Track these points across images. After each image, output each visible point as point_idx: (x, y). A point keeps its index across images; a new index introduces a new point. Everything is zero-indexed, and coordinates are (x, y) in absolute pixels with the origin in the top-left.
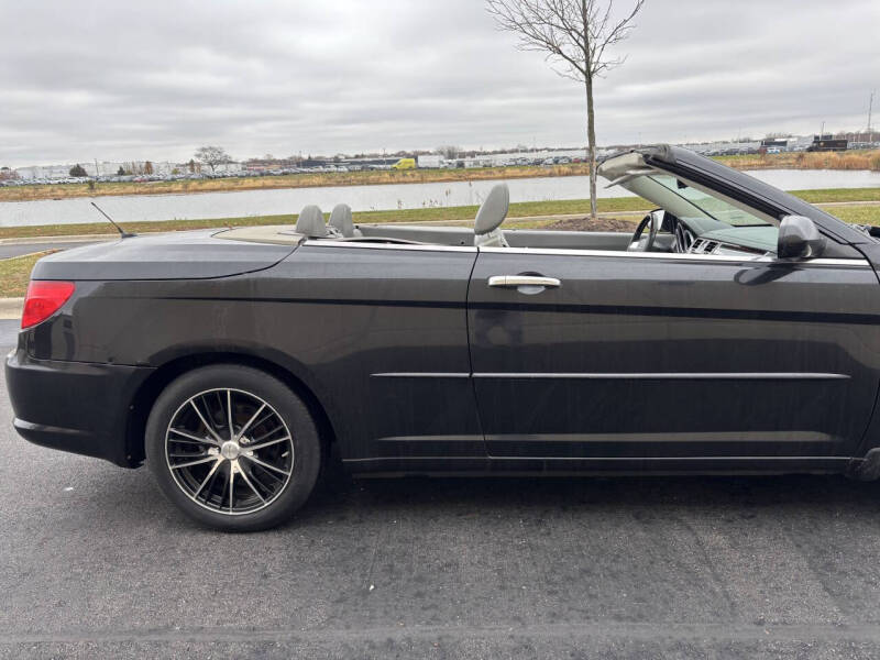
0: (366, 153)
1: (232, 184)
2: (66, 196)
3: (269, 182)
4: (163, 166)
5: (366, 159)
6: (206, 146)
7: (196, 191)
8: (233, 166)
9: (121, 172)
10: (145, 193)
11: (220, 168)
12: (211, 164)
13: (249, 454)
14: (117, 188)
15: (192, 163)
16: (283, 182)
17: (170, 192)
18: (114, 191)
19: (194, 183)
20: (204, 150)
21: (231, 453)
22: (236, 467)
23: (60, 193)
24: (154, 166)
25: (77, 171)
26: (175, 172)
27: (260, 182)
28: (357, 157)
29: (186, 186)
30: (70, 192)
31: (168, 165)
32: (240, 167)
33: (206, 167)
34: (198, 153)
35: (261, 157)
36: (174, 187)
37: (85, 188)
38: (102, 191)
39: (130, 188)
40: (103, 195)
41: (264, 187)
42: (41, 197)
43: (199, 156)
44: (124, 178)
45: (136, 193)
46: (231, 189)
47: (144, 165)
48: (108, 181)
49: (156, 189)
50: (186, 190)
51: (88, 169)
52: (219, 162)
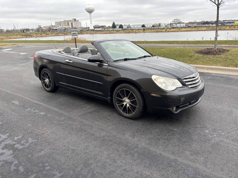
0: (227, 20)
1: (178, 30)
3: (189, 29)
4: (163, 25)
5: (226, 22)
6: (175, 19)
7: (169, 31)
8: (182, 25)
9: (153, 26)
10: (156, 32)
11: (178, 25)
12: (176, 24)
14: (150, 31)
15: (171, 24)
16: (193, 29)
17: (162, 32)
18: (149, 31)
19: (168, 29)
20: (175, 20)
21: (47, 81)
23: (137, 31)
24: (161, 24)
25: (143, 26)
26: (166, 26)
27: (186, 29)
28: (224, 21)
29: (166, 30)
30: (139, 31)
31: (165, 24)
32: (184, 24)
33: (174, 25)
34: (173, 21)
36: (163, 30)
37: (142, 30)
38: (146, 31)
39: (153, 31)
40: (146, 32)
41: (187, 31)
42: (133, 32)
43: (173, 22)
44: (153, 28)
45: (153, 32)
46: (178, 31)
47: (159, 24)
48: (148, 29)
49: (159, 31)
50: (166, 31)
51: (146, 25)
52: (179, 23)
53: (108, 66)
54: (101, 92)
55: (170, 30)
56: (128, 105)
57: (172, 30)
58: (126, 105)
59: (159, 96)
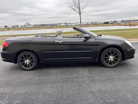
1: (31, 29)
2: (4, 31)
3: (37, 28)
5: (53, 24)
9: (13, 27)
11: (29, 26)
12: (28, 25)
13: (29, 61)
14: (12, 29)
15: (24, 25)
16: (39, 28)
20: (26, 23)
21: (27, 61)
22: (28, 63)
23: (3, 30)
25: (6, 27)
26: (22, 27)
28: (51, 24)
29: (24, 29)
31: (21, 26)
32: (32, 26)
35: (36, 24)
36: (22, 29)
37: (7, 29)
39: (15, 29)
40: (10, 30)
41: (36, 29)
47: (17, 25)
50: (24, 30)
51: (8, 26)
53: (95, 39)
54: (91, 57)
57: (27, 29)
59: (131, 50)
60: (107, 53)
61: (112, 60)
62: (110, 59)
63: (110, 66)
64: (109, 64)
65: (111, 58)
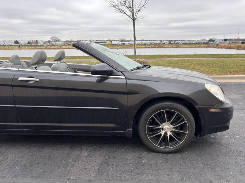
0: (99, 40)
1: (59, 47)
2: (12, 49)
3: (69, 47)
4: (41, 41)
5: (99, 41)
6: (53, 36)
7: (49, 49)
8: (61, 42)
9: (29, 43)
10: (35, 49)
11: (57, 43)
12: (55, 41)
14: (27, 47)
15: (49, 41)
17: (41, 49)
18: (26, 48)
19: (49, 47)
20: (53, 37)
23: (10, 48)
24: (38, 41)
25: (16, 42)
26: (44, 43)
27: (67, 47)
28: (96, 41)
29: (46, 47)
30: (13, 48)
31: (42, 41)
32: (63, 42)
33: (53, 42)
34: (51, 38)
35: (69, 40)
36: (43, 47)
37: (17, 47)
38: (22, 48)
39: (30, 47)
40: (23, 49)
42: (5, 49)
43: (51, 39)
44: (29, 44)
45: (32, 49)
46: (59, 49)
47: (35, 41)
48: (24, 45)
49: (38, 48)
50: (46, 49)
51: (19, 42)
52: (57, 41)
53: (126, 78)
54: (113, 123)
55: (51, 47)
56: (169, 133)
57: (53, 47)
58: (166, 133)
59: (220, 111)
60: (155, 116)
61: (168, 135)
62: (163, 133)
63: (163, 148)
64: (160, 144)
65: (167, 128)
